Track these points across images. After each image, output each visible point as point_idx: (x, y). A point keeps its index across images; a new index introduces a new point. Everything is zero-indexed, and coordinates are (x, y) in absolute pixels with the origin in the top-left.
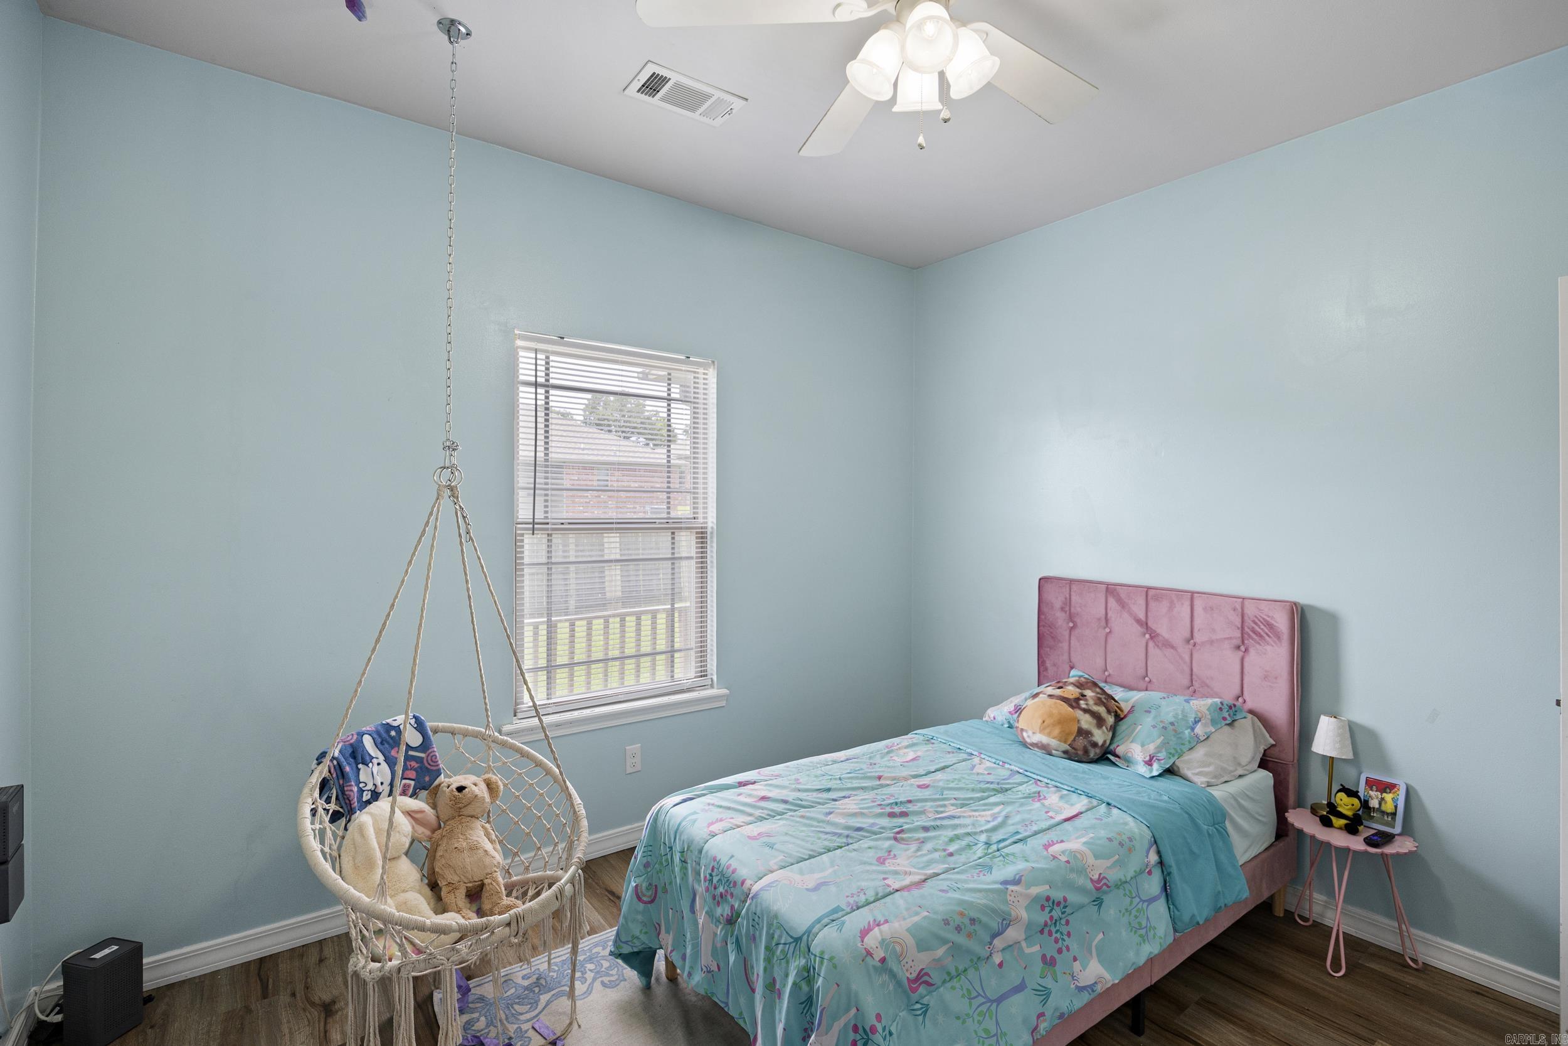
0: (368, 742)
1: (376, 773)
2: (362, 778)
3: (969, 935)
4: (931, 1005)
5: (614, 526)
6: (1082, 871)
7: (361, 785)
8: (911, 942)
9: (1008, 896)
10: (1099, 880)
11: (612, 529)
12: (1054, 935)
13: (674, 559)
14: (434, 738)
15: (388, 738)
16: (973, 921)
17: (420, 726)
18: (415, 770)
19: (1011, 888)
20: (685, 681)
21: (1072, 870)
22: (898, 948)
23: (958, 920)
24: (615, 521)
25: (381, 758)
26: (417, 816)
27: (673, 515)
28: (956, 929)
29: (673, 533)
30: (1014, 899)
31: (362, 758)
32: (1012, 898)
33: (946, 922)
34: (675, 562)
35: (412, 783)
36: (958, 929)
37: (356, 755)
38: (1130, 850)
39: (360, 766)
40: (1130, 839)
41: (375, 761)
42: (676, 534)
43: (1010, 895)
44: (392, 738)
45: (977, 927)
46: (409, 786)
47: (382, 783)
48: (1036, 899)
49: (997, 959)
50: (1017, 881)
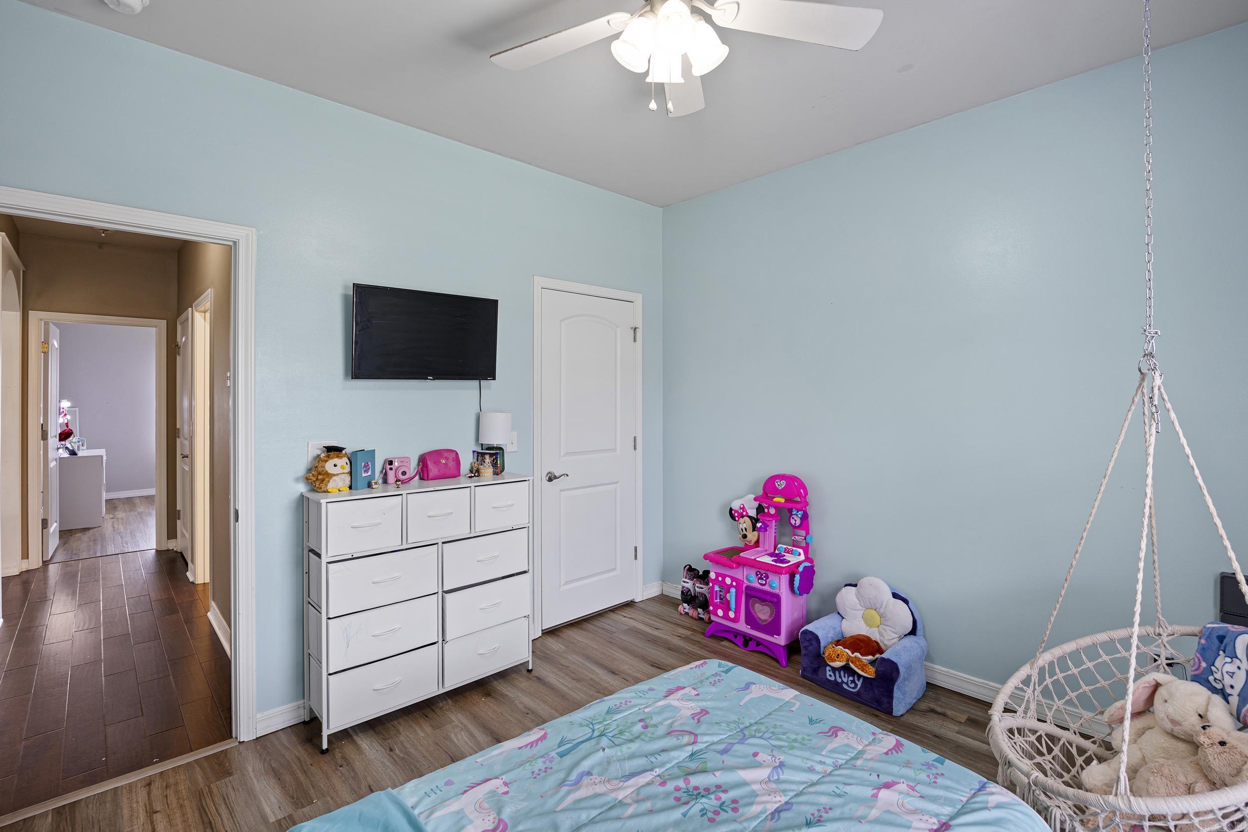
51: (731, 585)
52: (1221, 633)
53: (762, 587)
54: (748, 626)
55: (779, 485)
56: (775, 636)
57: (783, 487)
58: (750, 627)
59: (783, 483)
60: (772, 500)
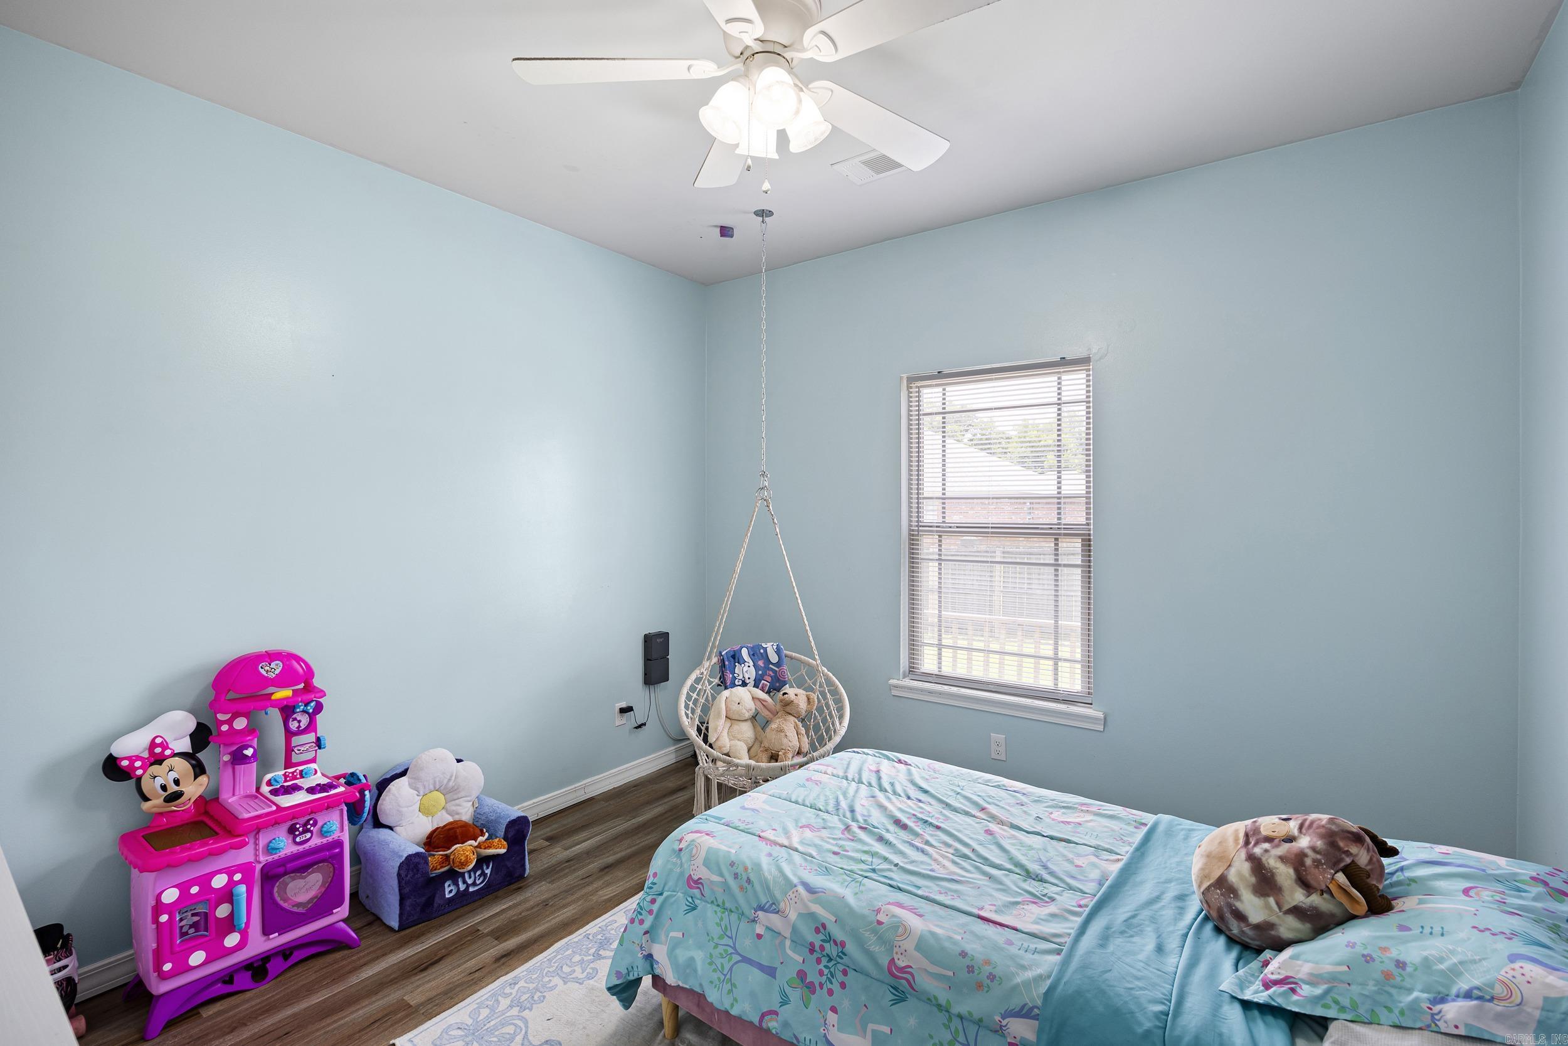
0: (744, 652)
1: (747, 670)
2: (737, 671)
3: (742, 888)
4: (699, 908)
5: (990, 530)
6: (890, 946)
7: (735, 675)
8: (703, 854)
9: (791, 892)
10: (902, 970)
11: (988, 533)
12: (821, 966)
13: (1056, 565)
14: (785, 660)
15: (757, 653)
16: (749, 881)
17: (778, 652)
18: (771, 677)
19: (801, 889)
20: (1062, 692)
21: (874, 932)
22: (694, 852)
23: (740, 870)
24: (990, 525)
25: (751, 663)
26: (764, 703)
27: (1063, 522)
28: (735, 874)
29: (1056, 539)
30: (793, 898)
31: (738, 660)
32: (793, 896)
33: (732, 864)
34: (1060, 568)
35: (768, 684)
36: (736, 876)
37: (736, 657)
38: (980, 986)
39: (737, 664)
40: (992, 977)
41: (747, 664)
42: (1060, 540)
43: (793, 893)
44: (761, 654)
45: (749, 887)
46: (766, 685)
47: (749, 678)
48: (812, 916)
49: (759, 930)
50: (811, 890)
51: (231, 884)
52: (732, 653)
53: (305, 846)
54: (271, 936)
55: (267, 671)
56: (334, 911)
57: (277, 672)
58: (277, 934)
59: (277, 665)
60: (270, 699)
